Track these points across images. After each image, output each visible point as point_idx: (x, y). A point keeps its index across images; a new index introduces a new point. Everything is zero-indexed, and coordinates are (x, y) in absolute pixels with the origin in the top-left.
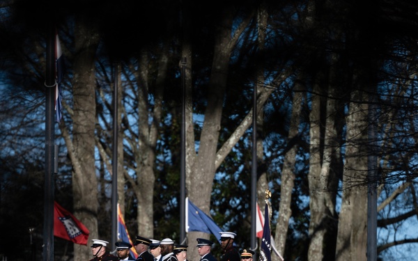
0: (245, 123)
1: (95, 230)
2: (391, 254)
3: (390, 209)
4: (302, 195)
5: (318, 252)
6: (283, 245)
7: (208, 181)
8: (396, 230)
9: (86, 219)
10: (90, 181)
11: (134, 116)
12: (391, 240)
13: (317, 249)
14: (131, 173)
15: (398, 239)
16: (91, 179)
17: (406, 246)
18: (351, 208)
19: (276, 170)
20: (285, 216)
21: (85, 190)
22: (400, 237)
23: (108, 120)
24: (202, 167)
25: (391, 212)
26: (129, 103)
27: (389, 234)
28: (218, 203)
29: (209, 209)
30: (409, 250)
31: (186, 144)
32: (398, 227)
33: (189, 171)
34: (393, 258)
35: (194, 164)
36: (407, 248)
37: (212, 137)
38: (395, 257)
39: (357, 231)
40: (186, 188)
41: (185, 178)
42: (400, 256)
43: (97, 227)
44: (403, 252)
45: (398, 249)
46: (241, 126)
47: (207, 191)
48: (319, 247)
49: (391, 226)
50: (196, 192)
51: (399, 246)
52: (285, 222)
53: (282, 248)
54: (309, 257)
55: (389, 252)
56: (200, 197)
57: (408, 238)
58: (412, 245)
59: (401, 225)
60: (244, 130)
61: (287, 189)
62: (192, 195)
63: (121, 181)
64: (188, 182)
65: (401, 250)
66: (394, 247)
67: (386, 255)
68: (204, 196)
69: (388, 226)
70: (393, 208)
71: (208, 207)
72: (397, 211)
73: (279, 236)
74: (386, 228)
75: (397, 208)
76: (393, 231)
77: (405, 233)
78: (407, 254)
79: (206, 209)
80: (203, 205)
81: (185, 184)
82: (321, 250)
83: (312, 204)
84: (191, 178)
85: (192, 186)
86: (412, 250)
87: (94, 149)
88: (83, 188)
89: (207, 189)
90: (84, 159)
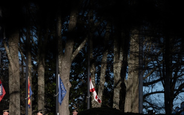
0: (85, 41)
1: (18, 88)
2: (150, 98)
3: (150, 78)
4: (111, 72)
5: (118, 98)
6: (102, 95)
7: (68, 67)
8: (152, 87)
9: (14, 84)
10: (16, 67)
11: (36, 37)
12: (150, 92)
13: (117, 96)
14: (35, 63)
15: (153, 91)
16: (17, 66)
17: (157, 94)
18: (132, 78)
19: (99, 61)
20: (103, 82)
21: (14, 71)
22: (154, 90)
23: (25, 39)
24: (66, 60)
25: (150, 79)
26: (34, 31)
27: (149, 89)
28: (73, 76)
29: (69, 79)
30: (158, 96)
31: (59, 50)
32: (153, 86)
33: (60, 62)
34: (151, 100)
35: (62, 59)
36: (157, 96)
37: (70, 47)
38: (152, 99)
39: (135, 88)
40: (58, 70)
41: (58, 65)
42: (154, 99)
43: (19, 87)
44: (156, 97)
45: (154, 96)
46: (83, 42)
47: (68, 71)
48: (118, 96)
49: (150, 85)
50: (63, 71)
51: (154, 95)
52: (102, 84)
53: (101, 96)
54: (114, 100)
55: (149, 97)
56: (65, 74)
57: (158, 91)
58: (159, 94)
59: (155, 85)
60: (84, 44)
61: (104, 70)
62: (61, 73)
63: (30, 66)
64: (60, 67)
65: (155, 96)
66: (152, 95)
67: (148, 98)
68: (67, 73)
69: (149, 86)
70: (151, 78)
71: (68, 78)
72: (153, 79)
73: (100, 91)
74: (148, 87)
75: (153, 78)
76: (151, 88)
77: (156, 89)
78: (157, 98)
79: (67, 79)
80: (66, 77)
81: (58, 68)
82: (119, 97)
83: (115, 77)
84: (61, 65)
85: (61, 69)
86: (160, 96)
87: (18, 52)
88: (13, 70)
89: (68, 70)
90: (14, 57)
